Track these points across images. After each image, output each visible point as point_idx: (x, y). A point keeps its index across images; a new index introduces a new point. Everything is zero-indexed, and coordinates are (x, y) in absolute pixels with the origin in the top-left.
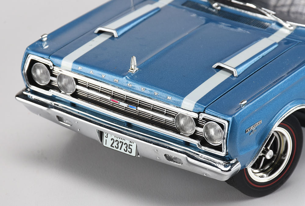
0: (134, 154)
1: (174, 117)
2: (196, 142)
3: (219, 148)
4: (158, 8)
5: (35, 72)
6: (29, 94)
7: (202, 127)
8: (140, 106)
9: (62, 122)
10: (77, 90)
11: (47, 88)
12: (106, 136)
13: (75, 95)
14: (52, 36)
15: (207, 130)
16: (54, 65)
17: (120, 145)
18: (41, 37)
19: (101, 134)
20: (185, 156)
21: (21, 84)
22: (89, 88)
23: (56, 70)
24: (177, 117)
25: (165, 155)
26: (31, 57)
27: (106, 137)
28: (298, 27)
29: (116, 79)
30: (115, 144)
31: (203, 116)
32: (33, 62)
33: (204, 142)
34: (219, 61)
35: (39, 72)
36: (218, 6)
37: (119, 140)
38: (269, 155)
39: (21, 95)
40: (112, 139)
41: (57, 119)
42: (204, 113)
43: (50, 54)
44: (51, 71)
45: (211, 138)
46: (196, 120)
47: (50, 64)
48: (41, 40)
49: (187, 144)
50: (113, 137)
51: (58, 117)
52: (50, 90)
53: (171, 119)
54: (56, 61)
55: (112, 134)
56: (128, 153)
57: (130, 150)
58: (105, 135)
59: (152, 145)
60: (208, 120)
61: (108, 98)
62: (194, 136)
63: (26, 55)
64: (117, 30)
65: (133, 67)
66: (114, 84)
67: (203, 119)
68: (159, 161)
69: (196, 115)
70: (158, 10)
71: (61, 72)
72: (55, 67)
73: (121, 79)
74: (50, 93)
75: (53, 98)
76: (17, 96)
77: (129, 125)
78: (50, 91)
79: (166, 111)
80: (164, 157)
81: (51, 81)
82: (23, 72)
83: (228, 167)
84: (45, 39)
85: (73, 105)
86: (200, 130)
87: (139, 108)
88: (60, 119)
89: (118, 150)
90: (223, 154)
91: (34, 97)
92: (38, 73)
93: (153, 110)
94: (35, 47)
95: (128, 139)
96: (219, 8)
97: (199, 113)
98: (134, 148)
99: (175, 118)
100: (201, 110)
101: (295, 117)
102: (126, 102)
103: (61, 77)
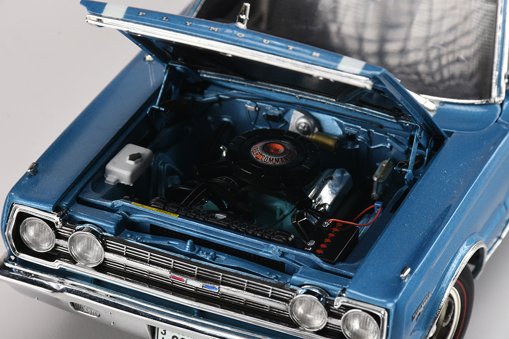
1: (287, 302)
5: (26, 232)
7: (339, 317)
9: (79, 310)
10: (106, 259)
12: (162, 333)
19: (153, 330)
22: (127, 256)
24: (293, 302)
26: (19, 208)
27: (164, 333)
31: (340, 301)
32: (22, 216)
40: (175, 337)
41: (72, 308)
42: (342, 296)
44: (57, 230)
45: (355, 334)
50: (176, 334)
51: (72, 304)
52: (55, 261)
53: (282, 306)
58: (161, 330)
62: (324, 332)
63: (9, 207)
67: (342, 306)
74: (56, 265)
78: (57, 262)
79: (272, 293)
81: (57, 245)
82: (6, 233)
88: (77, 306)
92: (30, 234)
93: (248, 291)
99: (290, 304)
102: (199, 278)
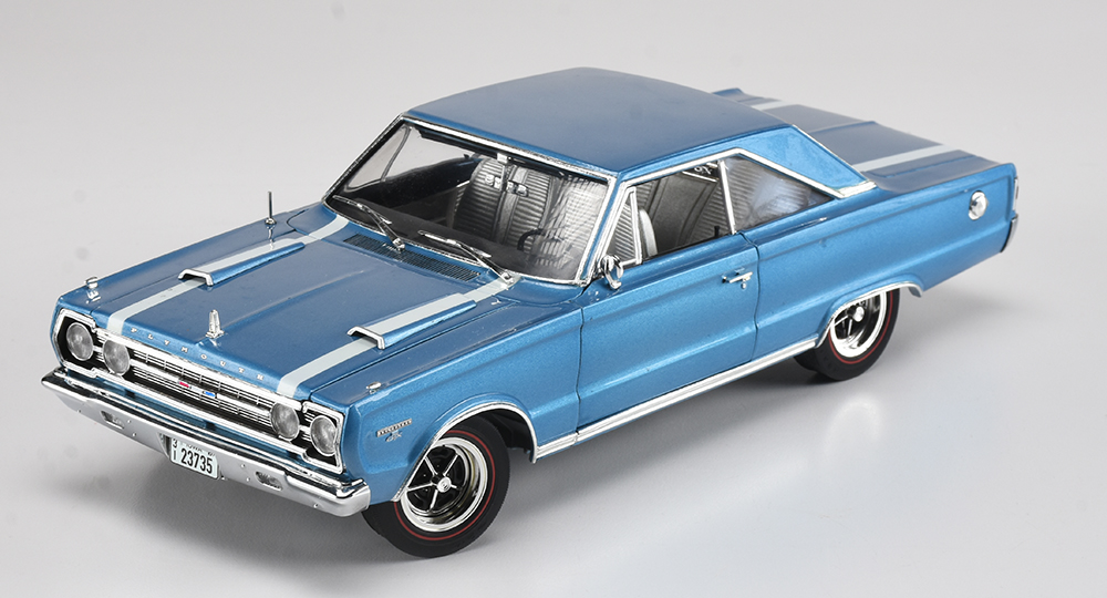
0: (214, 475)
1: (269, 409)
2: (300, 451)
3: (332, 461)
4: (301, 244)
5: (73, 339)
6: (69, 379)
7: (308, 424)
8: (222, 392)
9: (109, 421)
10: (132, 367)
11: (88, 364)
12: (174, 445)
13: (130, 375)
14: (105, 283)
15: (317, 430)
16: (97, 327)
17: (195, 458)
18: (85, 284)
19: (167, 440)
20: (283, 473)
21: (52, 360)
22: (149, 364)
23: (101, 333)
24: (276, 410)
25: (257, 473)
26: (66, 313)
28: (522, 278)
29: (185, 347)
30: (188, 458)
31: (309, 406)
32: (68, 321)
33: (312, 453)
34: (360, 325)
35: (79, 338)
36: (400, 243)
37: (194, 451)
38: (444, 484)
39: (51, 378)
40: (183, 450)
41: (104, 418)
42: (310, 400)
43: (92, 309)
44: (94, 336)
45: (322, 444)
46: (300, 413)
47: (92, 324)
48: (86, 288)
49: (293, 456)
50: (184, 446)
51: (104, 413)
52: (93, 369)
53: (266, 413)
54: (101, 317)
55: (183, 441)
56: (206, 473)
57: (208, 467)
58: (173, 443)
59: (236, 456)
60: (317, 414)
61: (176, 379)
62: (299, 441)
63: (58, 309)
64: (213, 274)
65: (213, 327)
66: (182, 355)
67: (309, 411)
68: (249, 484)
69: (297, 406)
70: (302, 247)
71: (108, 338)
72: (98, 330)
73: (192, 346)
74: (94, 373)
75: (98, 382)
76: (43, 380)
77: (211, 426)
79: (259, 400)
80: (256, 477)
81: (96, 353)
82: (53, 338)
83: (347, 491)
84: (92, 286)
85: (130, 394)
86: (307, 430)
87: (219, 396)
88: (108, 417)
89: (192, 468)
90: (338, 470)
91: (74, 382)
92: (77, 339)
93: (240, 399)
94: (74, 298)
95: (206, 449)
96: (403, 246)
97: (302, 402)
98: (214, 463)
99: (271, 411)
100: (306, 396)
101: (491, 425)
102: (202, 385)
103: (109, 346)
